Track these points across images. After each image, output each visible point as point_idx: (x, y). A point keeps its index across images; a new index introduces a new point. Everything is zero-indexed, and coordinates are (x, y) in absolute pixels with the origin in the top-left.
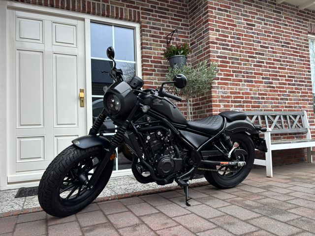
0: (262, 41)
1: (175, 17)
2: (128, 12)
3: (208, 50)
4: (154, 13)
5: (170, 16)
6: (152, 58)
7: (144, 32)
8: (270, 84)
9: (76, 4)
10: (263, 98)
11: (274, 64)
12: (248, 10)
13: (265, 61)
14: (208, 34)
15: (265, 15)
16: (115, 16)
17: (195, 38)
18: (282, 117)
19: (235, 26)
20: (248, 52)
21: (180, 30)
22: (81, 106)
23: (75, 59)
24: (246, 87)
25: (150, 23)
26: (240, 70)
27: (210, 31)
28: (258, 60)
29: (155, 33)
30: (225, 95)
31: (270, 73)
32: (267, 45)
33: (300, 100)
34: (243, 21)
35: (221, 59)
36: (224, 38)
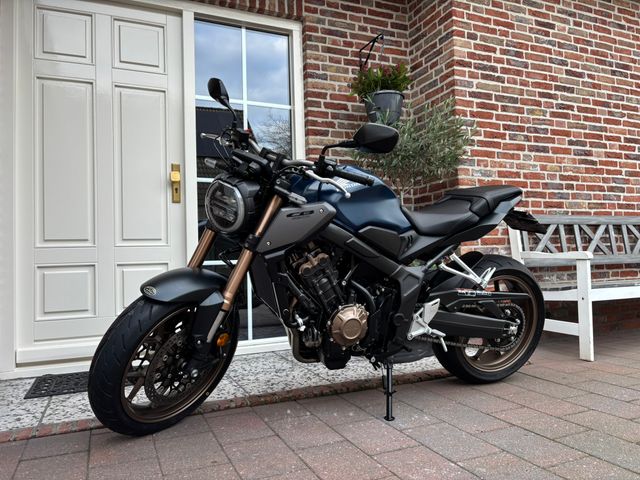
0: (569, 61)
1: (378, 10)
3: (450, 79)
5: (366, 7)
6: (328, 97)
7: (311, 41)
8: (586, 155)
10: (570, 187)
11: (593, 111)
13: (575, 105)
14: (452, 44)
15: (575, 4)
16: (248, 5)
17: (422, 55)
18: (611, 228)
19: (511, 26)
20: (539, 85)
21: (388, 38)
22: (173, 202)
23: (162, 99)
24: (532, 162)
25: (320, 21)
26: (519, 124)
27: (455, 37)
28: (560, 101)
29: (334, 42)
30: (486, 179)
31: (587, 131)
32: (580, 70)
34: (527, 16)
35: (479, 100)
36: (487, 53)
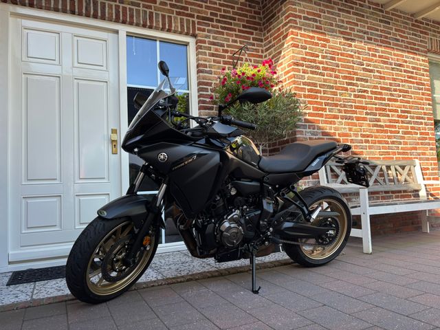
0: (365, 62)
1: (244, 29)
2: (179, 21)
3: (290, 74)
4: (215, 23)
5: (237, 28)
6: (213, 85)
7: (201, 49)
8: (377, 121)
9: (107, 11)
10: (367, 141)
11: (381, 94)
12: (345, 20)
13: (369, 90)
14: (291, 52)
15: (368, 27)
16: (161, 26)
17: (272, 58)
19: (328, 41)
20: (345, 78)
21: (251, 47)
22: (113, 153)
23: (105, 87)
24: (343, 126)
25: (208, 37)
26: (335, 102)
27: (293, 48)
28: (359, 88)
29: (216, 50)
30: (314, 137)
31: (377, 106)
32: (371, 68)
33: (418, 144)
34: (338, 34)
35: (309, 87)
36: (313, 58)
